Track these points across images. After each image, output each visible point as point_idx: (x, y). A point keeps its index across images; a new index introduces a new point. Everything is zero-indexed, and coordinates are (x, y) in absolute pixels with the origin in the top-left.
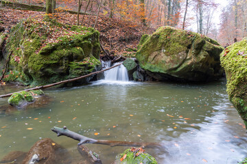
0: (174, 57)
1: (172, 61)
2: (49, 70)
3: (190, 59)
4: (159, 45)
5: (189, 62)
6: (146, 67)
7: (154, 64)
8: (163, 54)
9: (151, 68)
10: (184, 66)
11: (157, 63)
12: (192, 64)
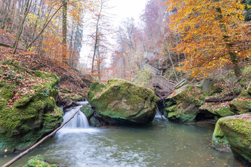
0: (134, 106)
1: (132, 109)
2: (25, 127)
3: (147, 108)
4: (120, 96)
5: (146, 111)
6: (105, 113)
7: (114, 111)
8: (123, 103)
9: (110, 114)
10: (142, 113)
11: (117, 110)
12: (148, 112)
